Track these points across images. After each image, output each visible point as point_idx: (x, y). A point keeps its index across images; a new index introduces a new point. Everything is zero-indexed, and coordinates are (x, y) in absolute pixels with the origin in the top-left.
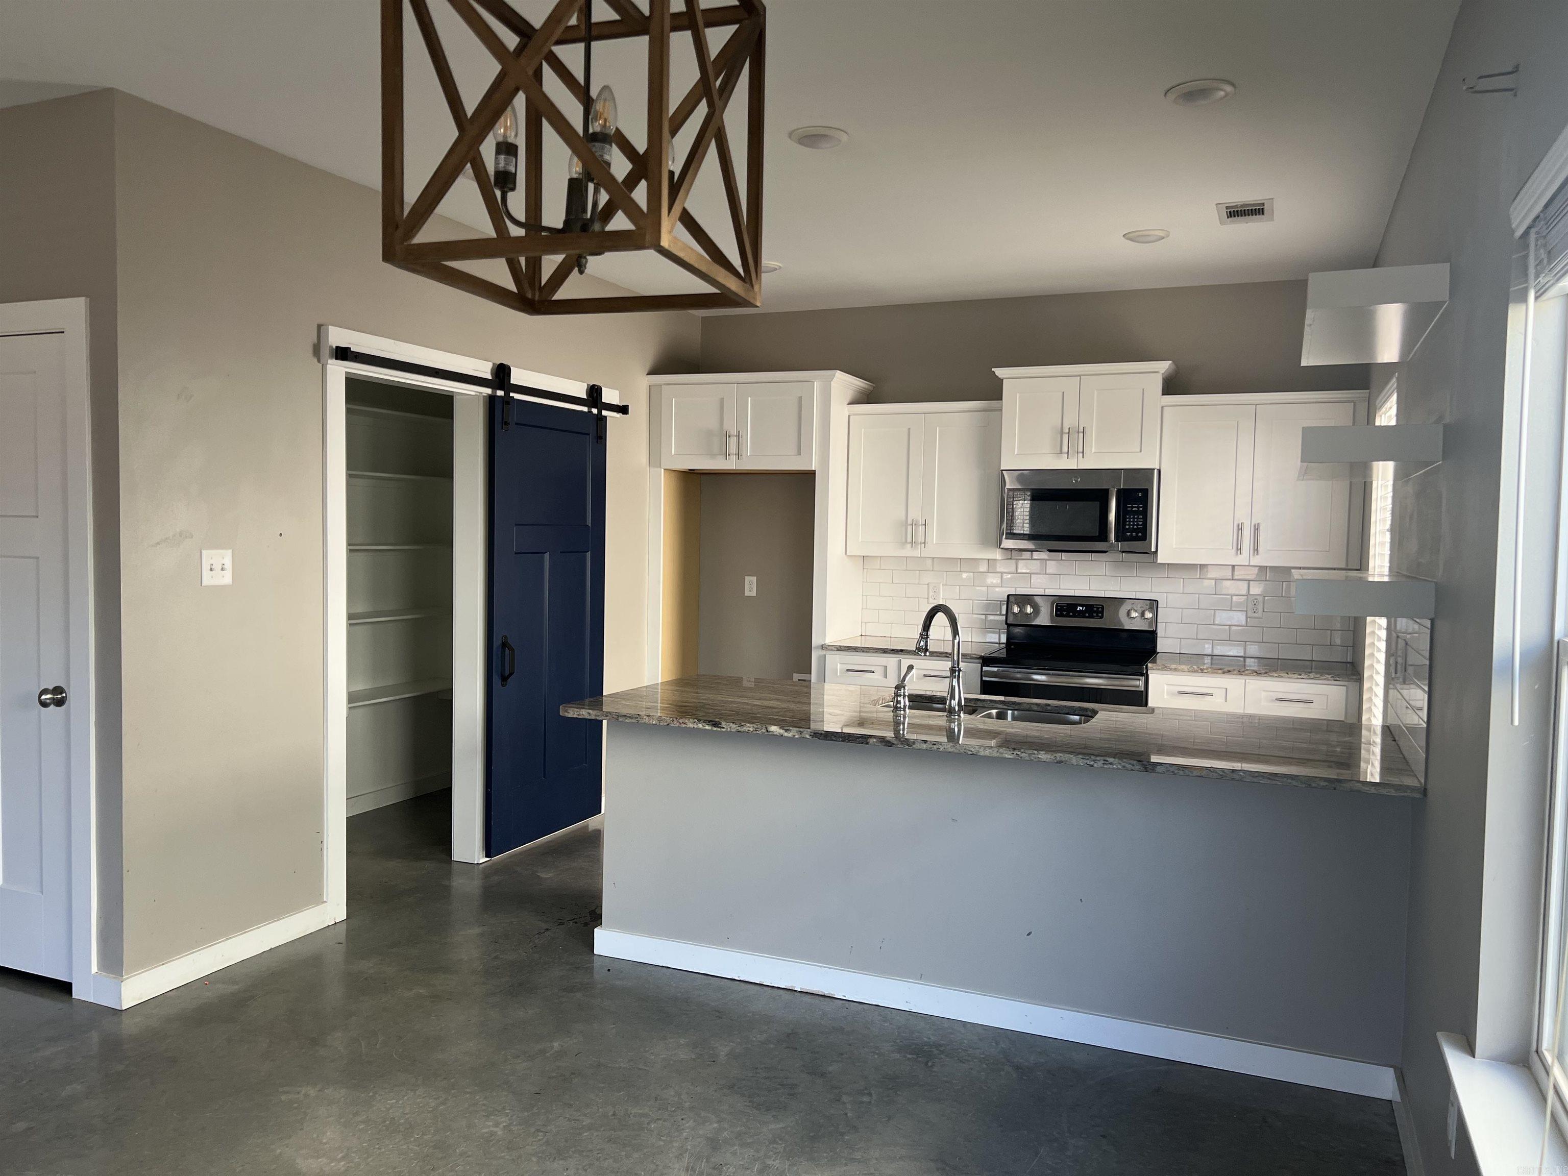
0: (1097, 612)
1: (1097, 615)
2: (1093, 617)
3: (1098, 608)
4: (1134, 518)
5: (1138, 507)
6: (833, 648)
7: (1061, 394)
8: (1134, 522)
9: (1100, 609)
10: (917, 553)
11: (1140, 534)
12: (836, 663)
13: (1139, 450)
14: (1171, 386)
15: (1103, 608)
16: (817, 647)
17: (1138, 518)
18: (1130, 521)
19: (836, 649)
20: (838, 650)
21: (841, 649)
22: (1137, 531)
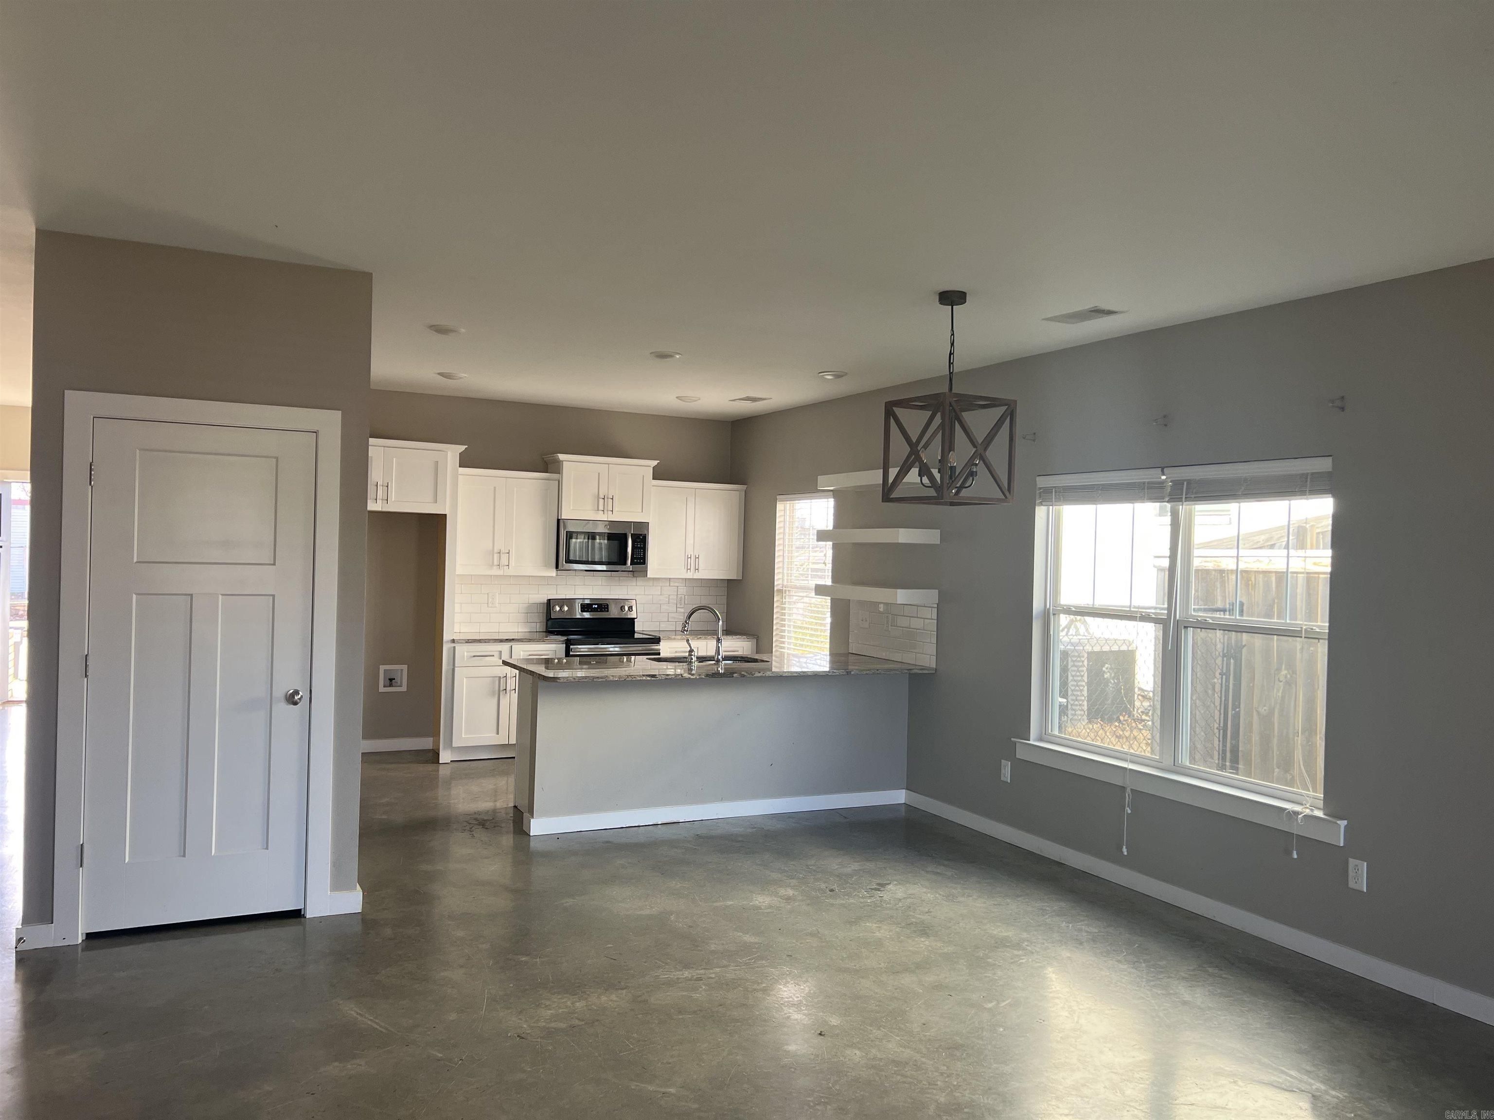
0: (605, 608)
1: (605, 610)
2: (603, 611)
3: (605, 606)
4: (638, 551)
5: (641, 545)
6: (463, 641)
7: (597, 474)
8: (638, 553)
9: (606, 606)
10: (500, 573)
11: (642, 561)
12: (463, 652)
13: (641, 511)
14: (658, 474)
15: (608, 605)
16: (448, 642)
17: (640, 551)
18: (636, 553)
19: (465, 642)
20: (467, 642)
21: (468, 641)
22: (640, 559)
